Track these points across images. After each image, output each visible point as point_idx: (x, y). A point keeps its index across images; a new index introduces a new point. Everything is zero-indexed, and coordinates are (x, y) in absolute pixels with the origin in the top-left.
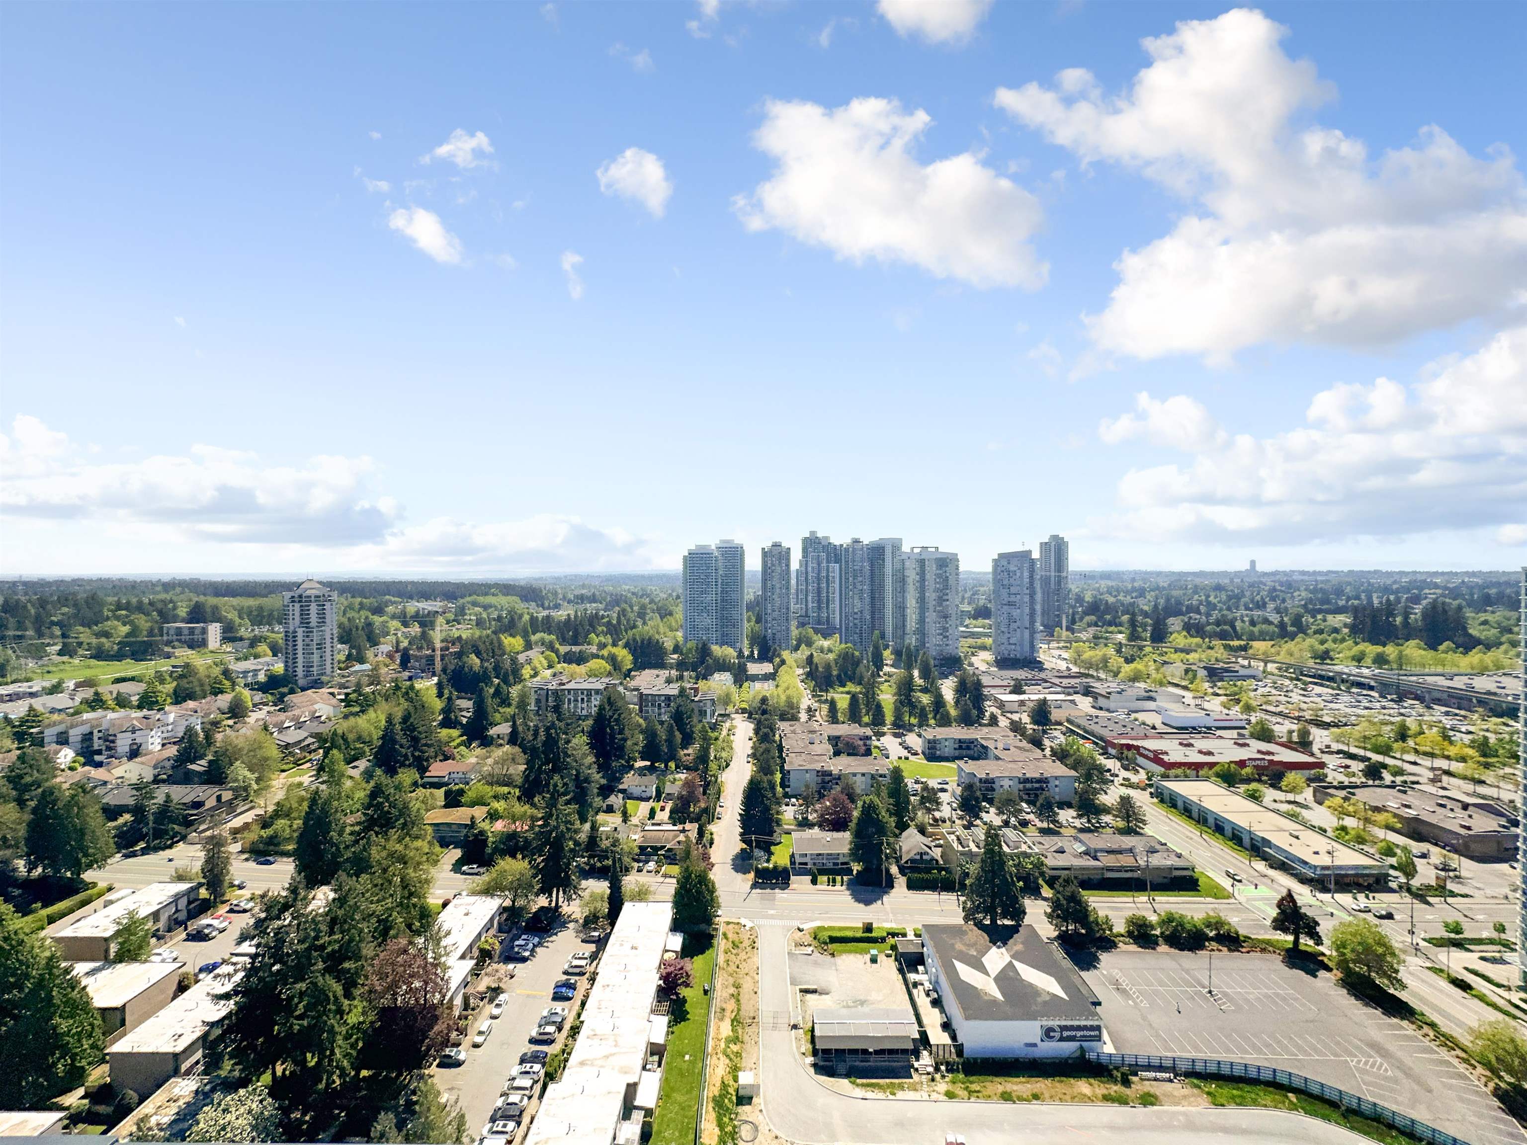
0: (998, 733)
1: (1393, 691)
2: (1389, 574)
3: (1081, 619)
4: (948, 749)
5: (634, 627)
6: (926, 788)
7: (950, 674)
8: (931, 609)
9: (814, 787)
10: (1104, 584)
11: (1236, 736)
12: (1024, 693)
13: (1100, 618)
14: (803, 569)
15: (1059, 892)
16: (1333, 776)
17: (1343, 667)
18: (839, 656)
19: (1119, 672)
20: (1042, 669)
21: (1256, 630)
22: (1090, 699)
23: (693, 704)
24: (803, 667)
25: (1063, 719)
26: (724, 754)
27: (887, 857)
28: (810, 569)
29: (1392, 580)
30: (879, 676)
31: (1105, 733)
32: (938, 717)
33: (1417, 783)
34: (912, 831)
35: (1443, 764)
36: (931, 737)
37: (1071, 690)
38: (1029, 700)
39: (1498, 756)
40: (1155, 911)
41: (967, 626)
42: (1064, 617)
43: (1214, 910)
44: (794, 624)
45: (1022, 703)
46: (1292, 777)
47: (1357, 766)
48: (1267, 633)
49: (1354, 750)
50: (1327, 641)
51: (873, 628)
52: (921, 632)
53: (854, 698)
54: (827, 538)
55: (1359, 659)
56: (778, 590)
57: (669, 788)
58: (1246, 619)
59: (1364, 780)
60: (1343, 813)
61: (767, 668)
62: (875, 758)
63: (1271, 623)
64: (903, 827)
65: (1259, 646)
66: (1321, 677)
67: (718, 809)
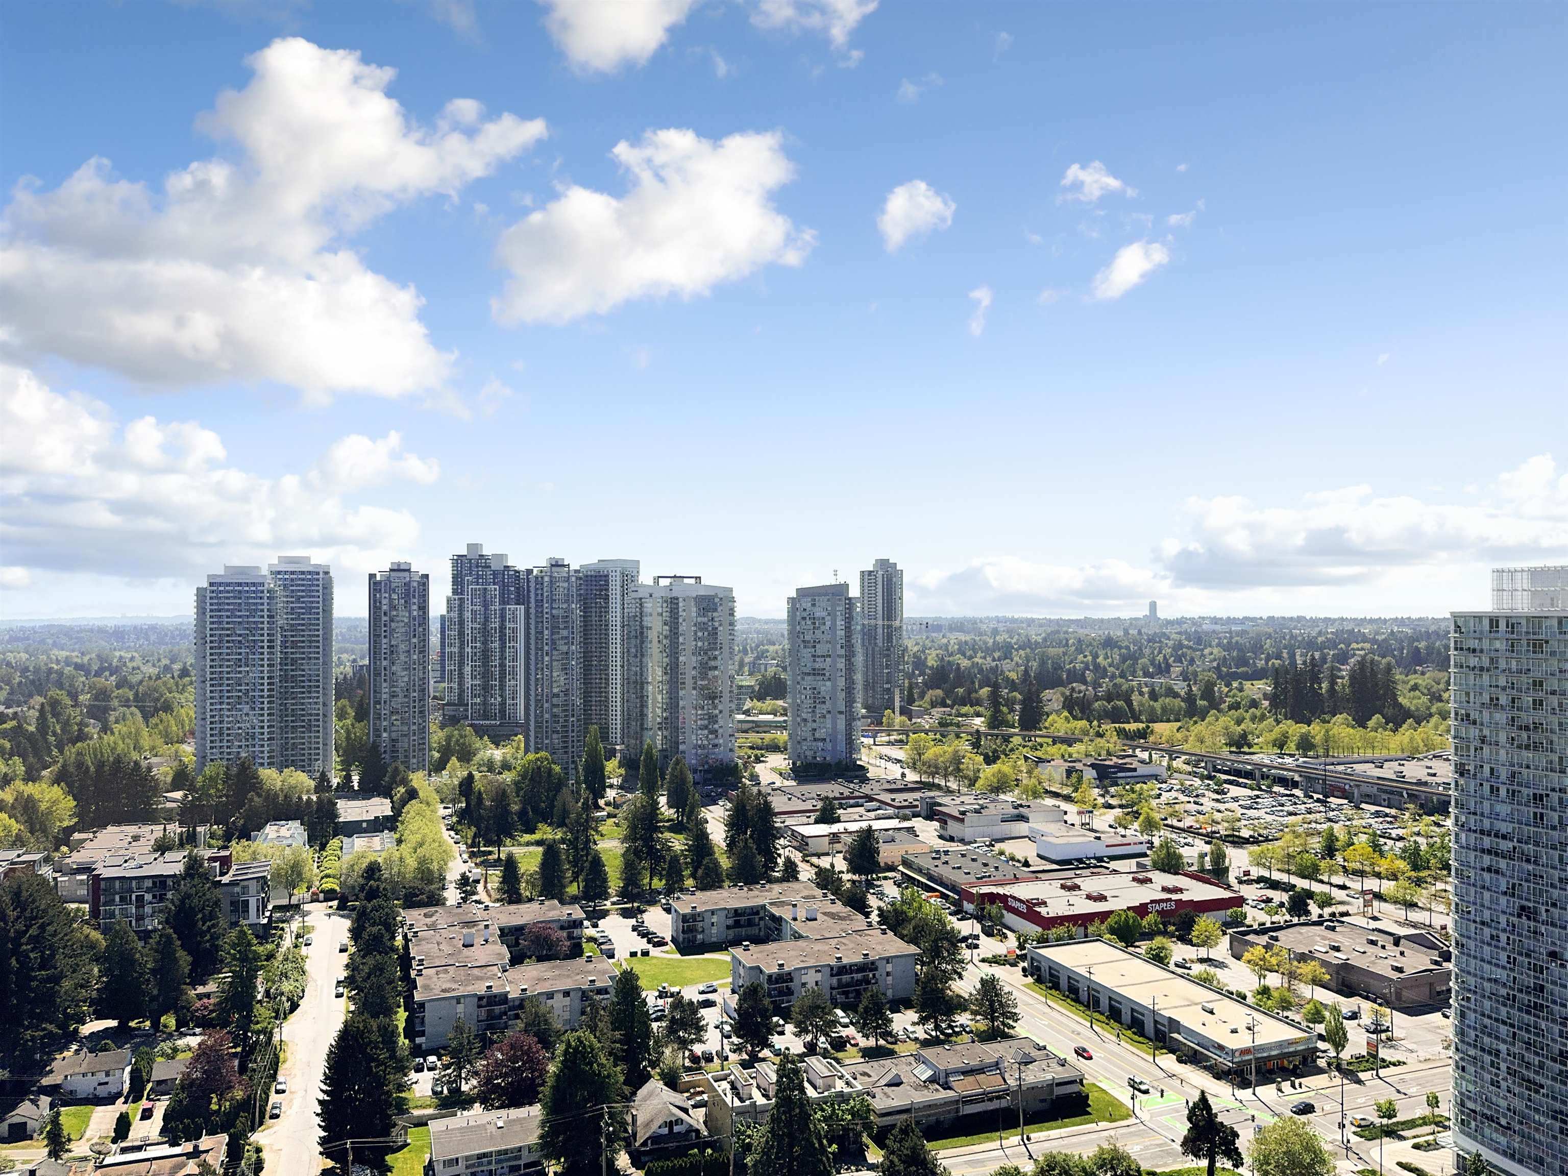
0: (798, 892)
1: (1319, 788)
2: (1314, 622)
3: (922, 696)
4: (715, 930)
5: (81, 737)
6: (678, 1002)
7: (720, 796)
8: (689, 682)
9: (472, 1027)
10: (954, 638)
11: (1134, 869)
12: (838, 820)
13: (948, 693)
14: (455, 615)
15: (893, 1153)
16: (1255, 916)
17: (1264, 757)
18: (524, 776)
19: (977, 779)
20: (864, 780)
21: (1157, 705)
22: (936, 824)
23: (217, 891)
24: (453, 801)
25: (897, 861)
26: (286, 987)
27: (611, 1139)
28: (468, 615)
29: (1317, 629)
30: (598, 808)
31: (959, 878)
32: (700, 872)
33: (1347, 914)
34: (655, 1085)
35: (1372, 884)
36: (688, 911)
37: (907, 812)
38: (846, 831)
39: (1429, 868)
40: (1031, 1157)
41: (747, 713)
42: (897, 691)
43: (1108, 1139)
44: (435, 719)
45: (835, 838)
46: (1205, 923)
47: (1279, 897)
48: (1172, 711)
49: (1276, 876)
50: (1244, 719)
51: (587, 722)
52: (671, 723)
53: (550, 851)
54: (502, 557)
55: (1280, 744)
56: (403, 657)
57: (162, 1070)
58: (1145, 690)
59: (1288, 917)
60: (1263, 968)
61: (380, 807)
62: (589, 960)
63: (1176, 695)
64: (638, 1079)
65: (1163, 730)
66: (1238, 773)
67: (274, 1098)
